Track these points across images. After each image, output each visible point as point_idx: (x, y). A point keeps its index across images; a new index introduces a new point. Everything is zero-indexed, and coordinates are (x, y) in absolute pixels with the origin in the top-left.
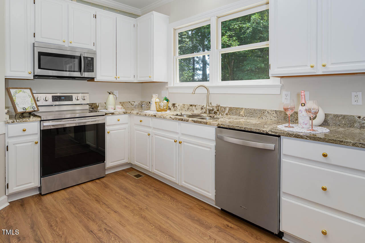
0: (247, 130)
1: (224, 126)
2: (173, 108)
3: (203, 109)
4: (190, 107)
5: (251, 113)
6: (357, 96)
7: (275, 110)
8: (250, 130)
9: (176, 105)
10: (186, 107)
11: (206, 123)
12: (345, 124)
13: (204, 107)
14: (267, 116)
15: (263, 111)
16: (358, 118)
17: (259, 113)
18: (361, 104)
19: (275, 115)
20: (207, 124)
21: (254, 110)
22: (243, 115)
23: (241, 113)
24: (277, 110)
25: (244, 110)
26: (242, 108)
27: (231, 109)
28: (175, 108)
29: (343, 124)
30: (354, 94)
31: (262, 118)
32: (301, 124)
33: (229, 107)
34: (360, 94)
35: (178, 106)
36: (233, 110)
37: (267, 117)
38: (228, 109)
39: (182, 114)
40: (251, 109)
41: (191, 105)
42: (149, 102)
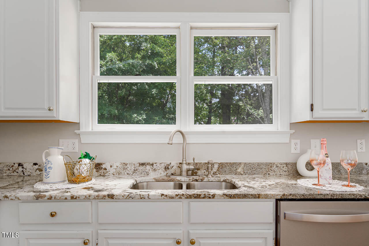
0: (335, 198)
1: (294, 198)
2: (97, 171)
3: (168, 168)
4: (140, 168)
5: (253, 169)
6: (362, 143)
7: (286, 162)
8: (340, 198)
9: (104, 166)
10: (130, 168)
11: (257, 196)
12: (355, 172)
13: (172, 165)
14: (275, 171)
15: (270, 165)
16: (365, 165)
17: (265, 168)
18: (365, 151)
19: (285, 169)
20: (259, 197)
21: (259, 164)
22: (242, 173)
23: (239, 170)
24: (288, 162)
25: (243, 165)
26: (240, 163)
27: (222, 165)
28: (102, 171)
29: (353, 172)
30: (359, 141)
31: (269, 174)
32: (327, 179)
33: (220, 162)
34: (363, 141)
35: (108, 168)
36: (226, 166)
37: (276, 173)
38: (216, 166)
39: (137, 182)
40: (253, 164)
41: (143, 164)
42: (16, 165)
